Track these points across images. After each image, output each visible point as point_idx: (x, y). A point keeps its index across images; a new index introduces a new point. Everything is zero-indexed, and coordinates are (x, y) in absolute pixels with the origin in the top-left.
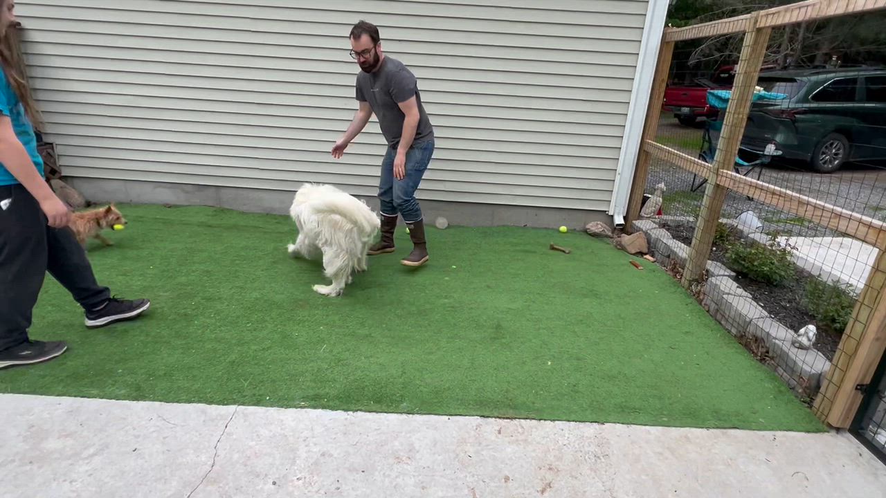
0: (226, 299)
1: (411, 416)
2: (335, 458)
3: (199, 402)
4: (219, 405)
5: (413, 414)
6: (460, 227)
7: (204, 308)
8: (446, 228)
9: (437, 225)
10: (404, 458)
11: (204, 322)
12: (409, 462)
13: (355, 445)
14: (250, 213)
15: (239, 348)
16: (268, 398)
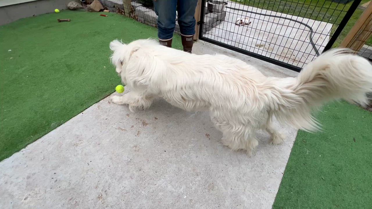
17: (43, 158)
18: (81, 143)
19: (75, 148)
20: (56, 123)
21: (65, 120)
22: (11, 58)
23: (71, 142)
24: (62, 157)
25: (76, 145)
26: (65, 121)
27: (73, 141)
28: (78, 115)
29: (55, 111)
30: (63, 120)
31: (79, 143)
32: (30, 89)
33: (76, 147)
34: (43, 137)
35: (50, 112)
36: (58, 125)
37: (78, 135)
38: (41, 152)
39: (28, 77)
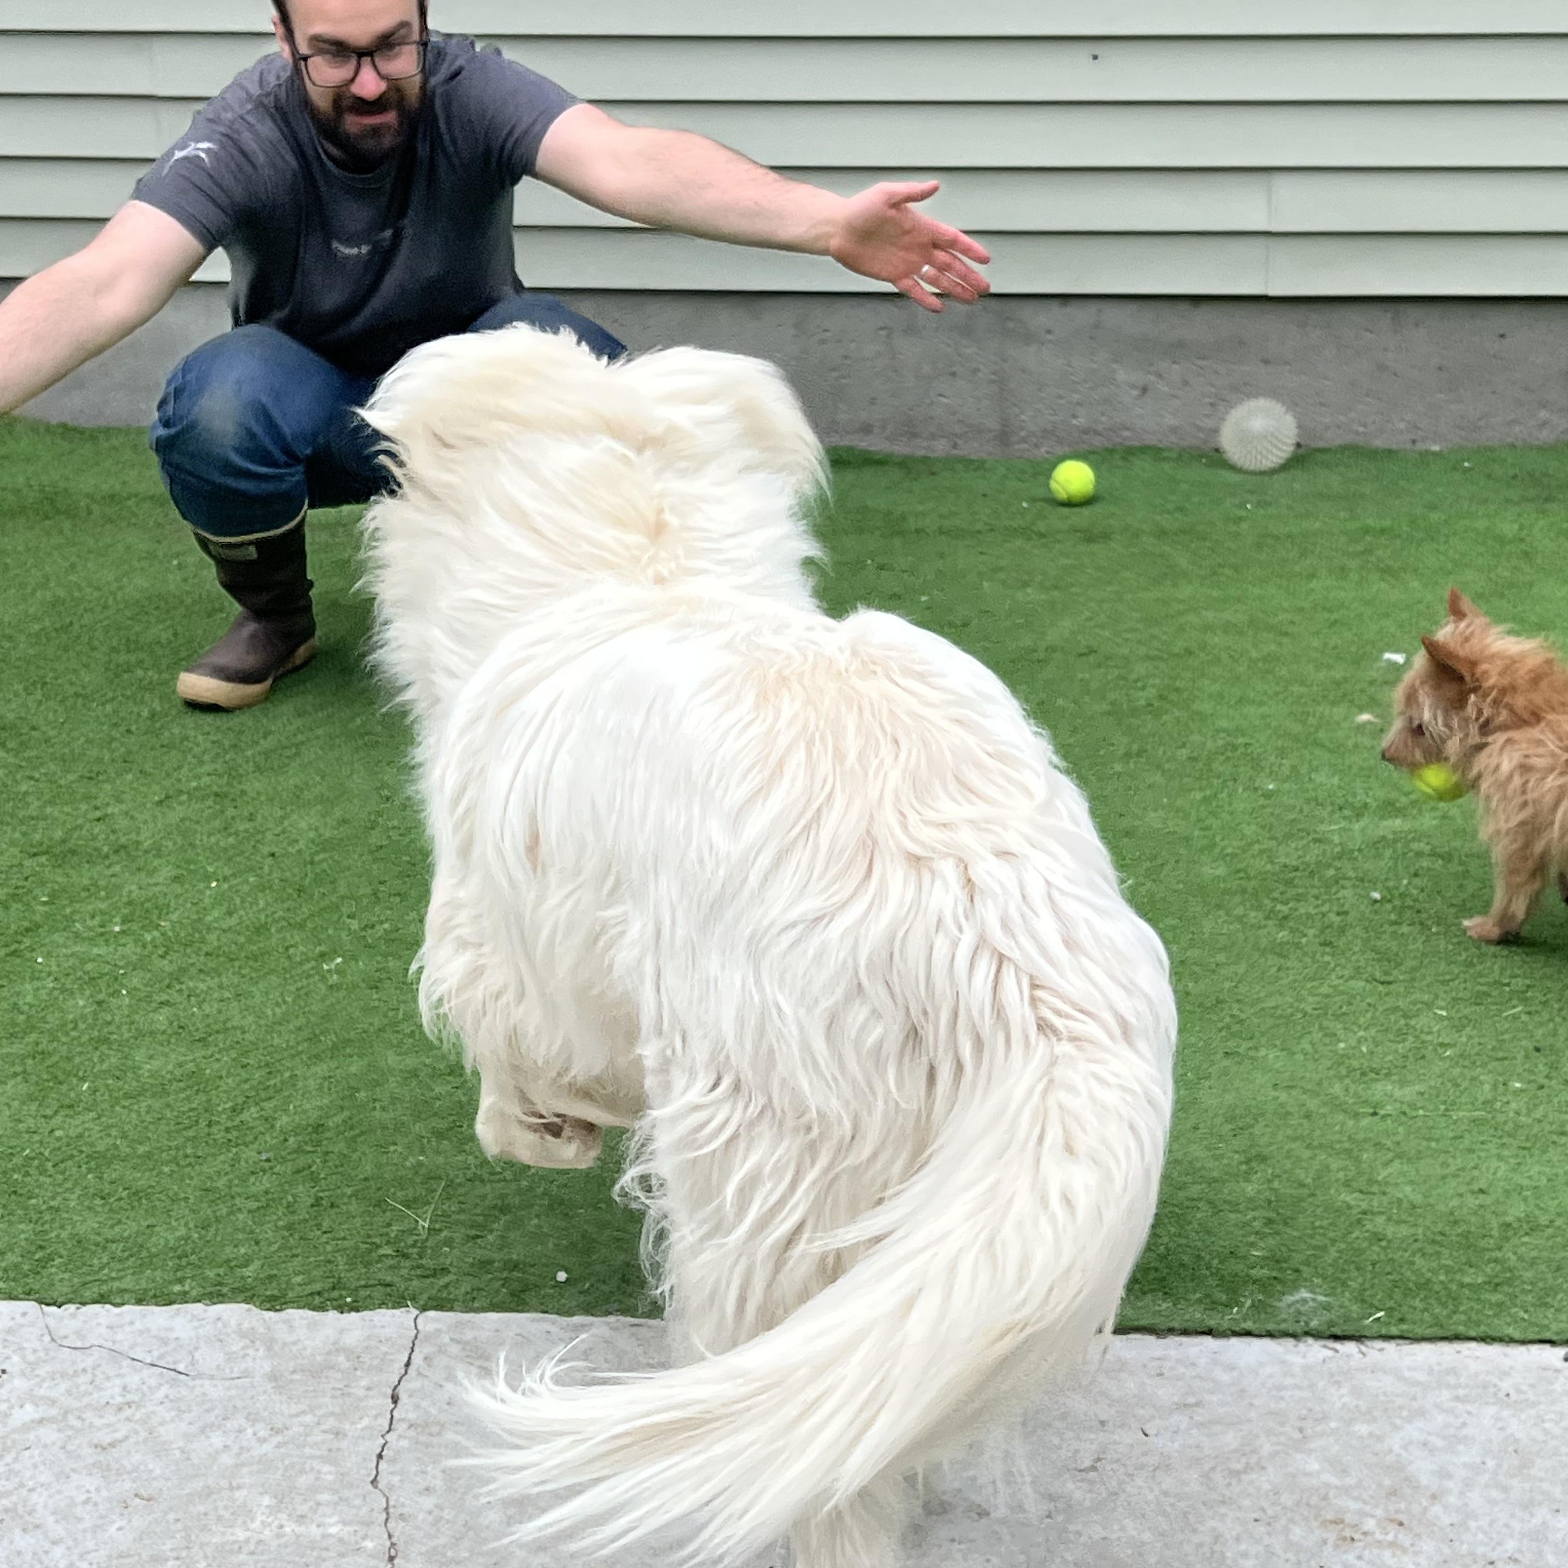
0: (158, 851)
1: (1350, 1347)
2: (1003, 1522)
3: (215, 1296)
4: (321, 1308)
5: (1358, 1338)
6: (1373, 454)
7: (54, 897)
8: (1285, 467)
9: (1234, 451)
10: (1370, 1524)
11: (83, 962)
12: (1404, 1539)
13: (1093, 1468)
14: (108, 431)
15: (321, 1069)
16: (562, 1276)
17: (1087, 1463)
18: (1392, 1545)
19: (1325, 1542)
20: (1327, 1307)
21: (1402, 1320)
22: (1365, 717)
23: (1328, 1485)
24: (1196, 1539)
25: (1348, 1533)
26: (1394, 1331)
27: (1345, 1490)
28: (1523, 1342)
29: (1381, 1220)
30: (1390, 1311)
31: (1379, 1536)
32: (1325, 990)
33: (1336, 1547)
34: (1184, 1339)
35: (1349, 1207)
36: (1331, 1324)
37: (1406, 1479)
38: (1103, 1423)
39: (1376, 895)
